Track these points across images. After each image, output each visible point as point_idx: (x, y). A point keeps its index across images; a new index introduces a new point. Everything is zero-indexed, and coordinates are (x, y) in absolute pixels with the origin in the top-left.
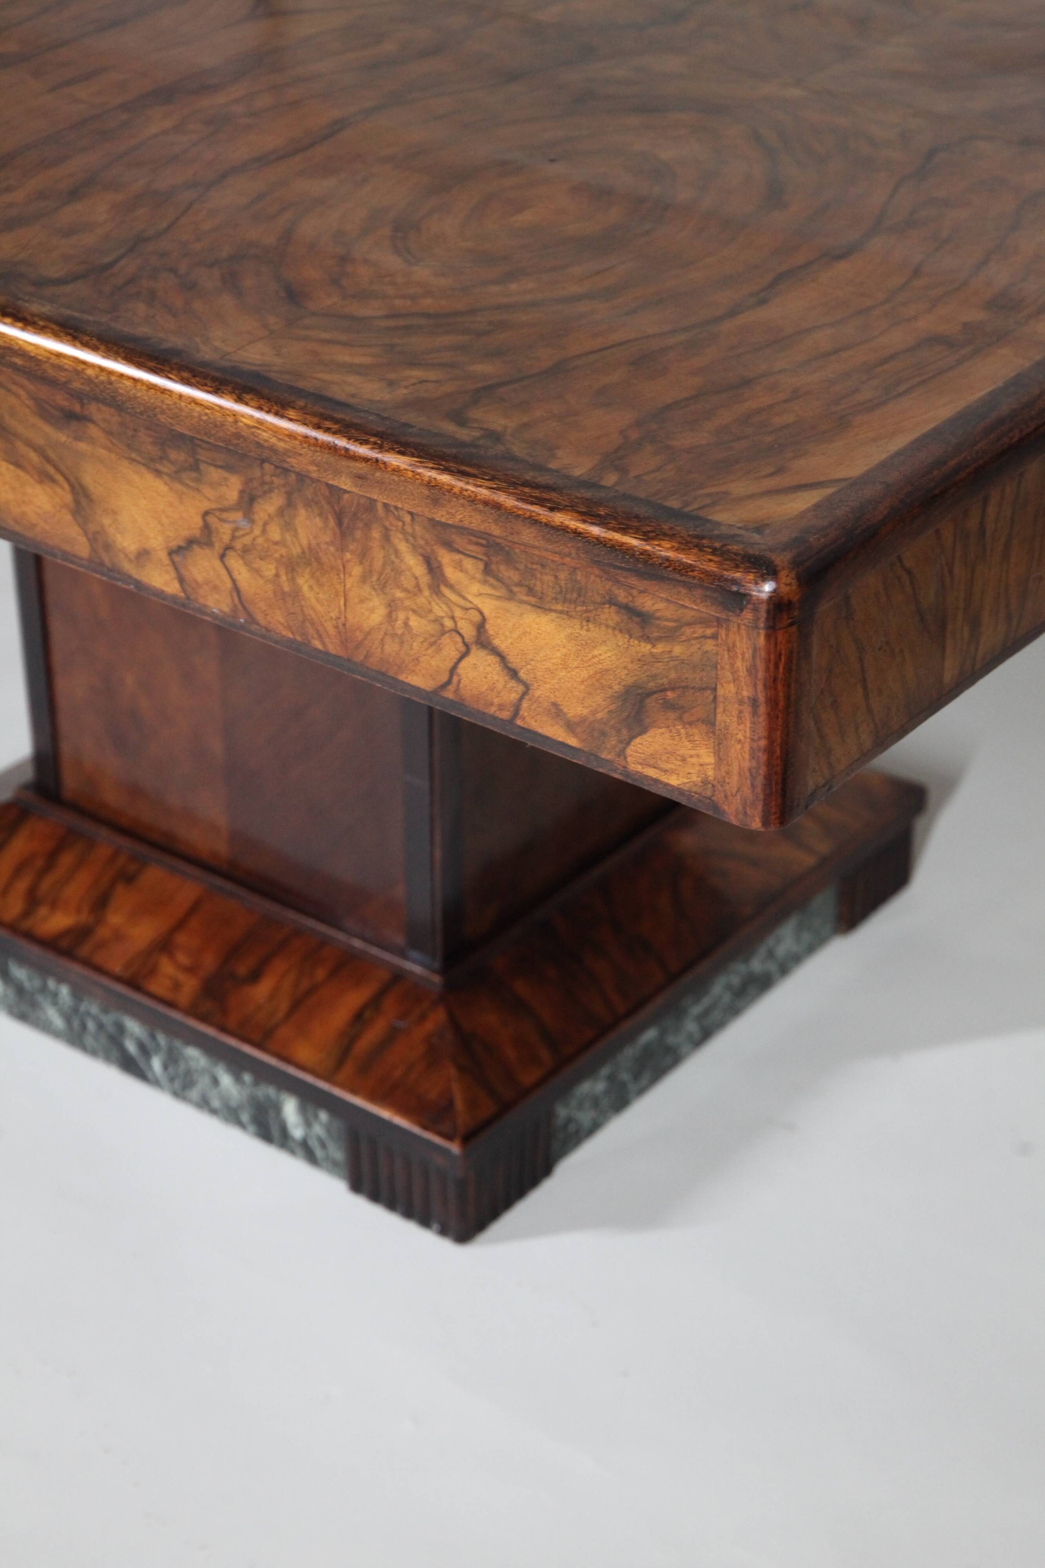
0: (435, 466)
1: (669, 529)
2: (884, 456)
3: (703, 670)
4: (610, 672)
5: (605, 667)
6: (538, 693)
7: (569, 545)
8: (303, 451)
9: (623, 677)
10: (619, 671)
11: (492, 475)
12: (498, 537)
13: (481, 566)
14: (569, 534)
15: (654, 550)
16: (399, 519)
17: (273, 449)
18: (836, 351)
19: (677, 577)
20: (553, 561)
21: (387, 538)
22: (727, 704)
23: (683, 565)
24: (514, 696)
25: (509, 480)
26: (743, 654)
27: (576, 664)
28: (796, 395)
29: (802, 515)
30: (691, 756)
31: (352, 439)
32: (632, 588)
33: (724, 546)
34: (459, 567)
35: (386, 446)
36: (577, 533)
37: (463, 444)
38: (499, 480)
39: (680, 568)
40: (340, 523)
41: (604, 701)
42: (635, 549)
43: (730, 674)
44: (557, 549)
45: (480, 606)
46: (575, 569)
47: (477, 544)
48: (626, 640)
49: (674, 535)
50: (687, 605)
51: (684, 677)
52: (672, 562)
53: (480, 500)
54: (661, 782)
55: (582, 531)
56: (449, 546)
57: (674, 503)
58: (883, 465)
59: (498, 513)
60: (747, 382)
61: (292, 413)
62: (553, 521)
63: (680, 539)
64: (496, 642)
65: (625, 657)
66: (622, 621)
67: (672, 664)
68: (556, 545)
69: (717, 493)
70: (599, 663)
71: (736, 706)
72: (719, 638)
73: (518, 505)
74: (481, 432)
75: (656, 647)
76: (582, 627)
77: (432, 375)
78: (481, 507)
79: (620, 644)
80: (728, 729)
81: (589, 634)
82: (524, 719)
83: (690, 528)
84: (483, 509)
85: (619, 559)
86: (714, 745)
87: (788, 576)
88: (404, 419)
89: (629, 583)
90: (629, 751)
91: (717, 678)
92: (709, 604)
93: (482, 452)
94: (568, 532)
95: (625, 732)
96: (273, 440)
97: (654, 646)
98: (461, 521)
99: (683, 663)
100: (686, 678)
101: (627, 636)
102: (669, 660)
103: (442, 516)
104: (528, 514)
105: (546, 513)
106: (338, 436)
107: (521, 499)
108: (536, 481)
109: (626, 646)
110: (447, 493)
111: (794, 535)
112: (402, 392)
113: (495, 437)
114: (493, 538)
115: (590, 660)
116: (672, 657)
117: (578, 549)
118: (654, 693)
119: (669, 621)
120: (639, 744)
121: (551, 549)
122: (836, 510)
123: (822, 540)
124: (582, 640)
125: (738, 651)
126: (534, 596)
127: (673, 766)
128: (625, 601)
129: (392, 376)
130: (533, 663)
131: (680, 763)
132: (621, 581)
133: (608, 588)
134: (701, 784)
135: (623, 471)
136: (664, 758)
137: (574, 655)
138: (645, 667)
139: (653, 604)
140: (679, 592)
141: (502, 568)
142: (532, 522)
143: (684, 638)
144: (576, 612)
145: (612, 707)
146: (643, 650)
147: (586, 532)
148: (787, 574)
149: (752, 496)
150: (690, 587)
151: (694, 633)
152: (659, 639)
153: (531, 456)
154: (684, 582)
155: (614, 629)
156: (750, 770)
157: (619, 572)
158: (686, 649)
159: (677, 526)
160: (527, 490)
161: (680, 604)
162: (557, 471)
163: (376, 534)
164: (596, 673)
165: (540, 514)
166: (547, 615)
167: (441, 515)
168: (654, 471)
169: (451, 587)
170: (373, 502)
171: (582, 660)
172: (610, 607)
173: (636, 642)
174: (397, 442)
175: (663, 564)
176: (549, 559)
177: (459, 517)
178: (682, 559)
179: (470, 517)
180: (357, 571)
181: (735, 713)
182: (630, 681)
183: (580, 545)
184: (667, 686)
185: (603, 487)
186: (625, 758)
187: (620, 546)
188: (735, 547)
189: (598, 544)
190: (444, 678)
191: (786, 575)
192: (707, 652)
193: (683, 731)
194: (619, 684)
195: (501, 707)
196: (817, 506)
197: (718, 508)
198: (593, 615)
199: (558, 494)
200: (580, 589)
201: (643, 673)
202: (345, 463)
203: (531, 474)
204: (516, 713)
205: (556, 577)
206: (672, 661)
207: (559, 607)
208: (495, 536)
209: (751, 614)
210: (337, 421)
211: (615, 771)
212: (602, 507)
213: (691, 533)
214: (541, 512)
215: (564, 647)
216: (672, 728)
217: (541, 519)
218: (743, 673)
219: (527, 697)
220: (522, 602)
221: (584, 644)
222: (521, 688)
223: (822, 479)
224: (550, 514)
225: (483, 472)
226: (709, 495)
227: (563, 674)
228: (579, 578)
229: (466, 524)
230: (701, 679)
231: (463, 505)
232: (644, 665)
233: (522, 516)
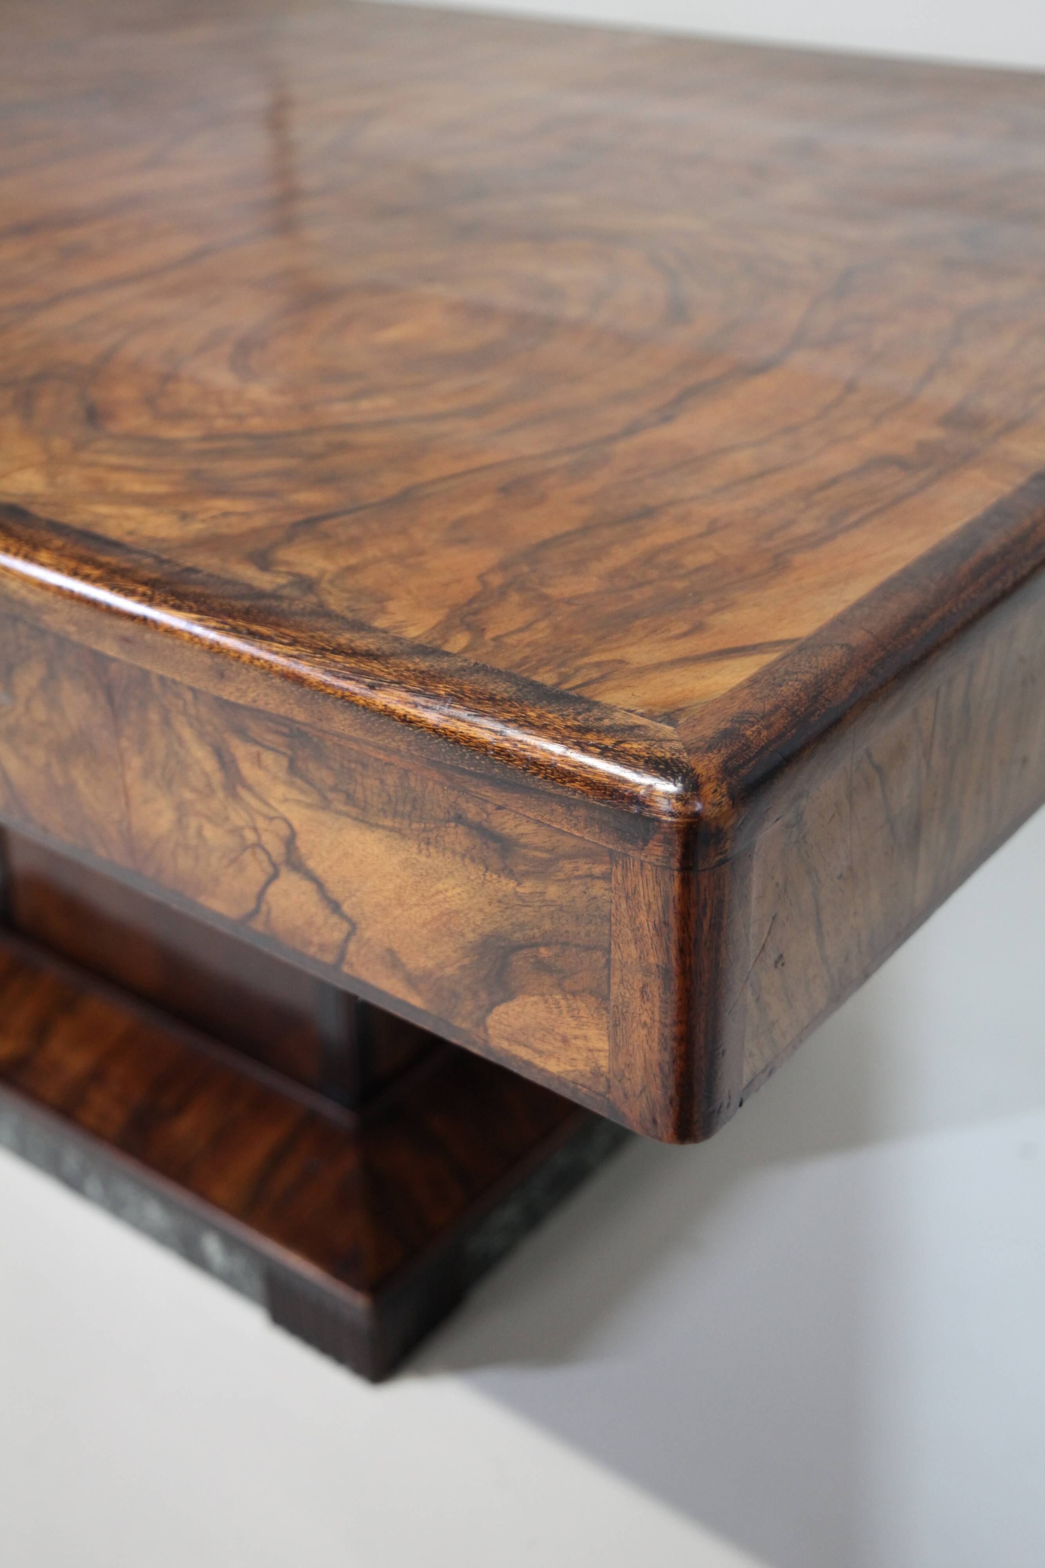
0: (219, 625)
1: (537, 717)
2: (840, 608)
3: (590, 922)
4: (461, 915)
5: (454, 908)
6: (367, 934)
7: (397, 738)
8: (58, 606)
9: (478, 923)
10: (472, 914)
11: (292, 637)
12: (304, 724)
13: (285, 763)
14: (396, 723)
15: (515, 749)
16: (178, 696)
17: (23, 603)
18: (761, 474)
19: (550, 788)
20: (377, 760)
21: (166, 722)
22: (625, 971)
23: (558, 771)
24: (338, 936)
25: (316, 644)
26: (649, 905)
27: (414, 900)
28: (713, 528)
29: (732, 695)
30: (576, 1037)
31: (116, 588)
32: (487, 801)
33: (619, 743)
34: (258, 761)
35: (158, 598)
36: (406, 720)
37: (261, 595)
38: (302, 644)
39: (553, 777)
40: (111, 700)
41: (455, 951)
42: (488, 746)
43: (629, 932)
44: (381, 743)
45: (287, 815)
46: (406, 771)
47: (277, 732)
48: (481, 873)
49: (545, 726)
50: (565, 830)
51: (564, 930)
52: (542, 768)
53: (276, 672)
54: (535, 1066)
55: (413, 718)
56: (242, 733)
57: (547, 678)
58: (840, 620)
59: (300, 690)
60: (649, 513)
61: (44, 556)
62: (374, 704)
63: (553, 733)
64: (311, 864)
65: (481, 896)
66: (474, 847)
67: (545, 910)
68: (380, 737)
69: (608, 662)
70: (445, 900)
71: (639, 976)
72: (613, 878)
73: (326, 681)
74: (290, 578)
75: (523, 885)
76: (420, 851)
77: (240, 506)
78: (277, 681)
79: (472, 877)
80: (628, 1007)
81: (430, 861)
82: (351, 965)
83: (568, 715)
84: (281, 685)
85: (466, 760)
86: (608, 1026)
87: (716, 791)
88: (189, 562)
89: (481, 795)
90: (490, 1020)
91: (610, 935)
92: (597, 830)
93: (285, 605)
94: (394, 720)
95: (483, 995)
96: (23, 592)
97: (519, 884)
98: (255, 701)
99: (561, 910)
100: (567, 932)
101: (482, 868)
102: (542, 905)
103: (231, 693)
104: (340, 693)
105: (363, 691)
106: (99, 584)
107: (330, 672)
108: (353, 645)
109: (480, 881)
110: (234, 663)
111: (722, 726)
112: (195, 528)
113: (307, 584)
114: (297, 725)
115: (433, 896)
116: (544, 900)
117: (409, 744)
118: (520, 947)
119: (540, 851)
120: (504, 1013)
121: (373, 742)
122: (781, 686)
123: (765, 733)
124: (422, 869)
125: (641, 899)
126: (355, 805)
127: (550, 1048)
128: (478, 819)
129: (188, 507)
130: (358, 894)
131: (560, 1044)
132: (471, 791)
133: (452, 800)
134: (590, 1075)
135: (478, 631)
136: (538, 1035)
137: (412, 888)
138: (508, 912)
139: (516, 826)
140: (553, 811)
141: (311, 766)
142: (346, 704)
143: (561, 876)
144: (412, 830)
145: (466, 961)
146: (504, 889)
147: (419, 720)
148: (715, 788)
149: (659, 666)
150: (569, 805)
151: (577, 870)
152: (526, 875)
153: (352, 611)
154: (560, 796)
155: (463, 856)
156: (660, 1065)
157: (467, 778)
158: (565, 891)
159: (550, 712)
160: (339, 658)
161: (554, 827)
162: (385, 631)
163: (154, 716)
164: (442, 914)
165: (356, 694)
166: (373, 832)
167: (229, 693)
168: (521, 630)
169: (249, 788)
170: (146, 674)
171: (423, 896)
172: (456, 826)
173: (495, 876)
174: (173, 593)
175: (529, 769)
176: (371, 756)
177: (252, 695)
178: (556, 763)
179: (265, 696)
180: (136, 762)
181: (638, 985)
182: (488, 928)
183: (412, 738)
184: (539, 940)
185: (448, 654)
186: (486, 1030)
187: (466, 742)
188: (635, 746)
189: (437, 739)
190: (251, 906)
191: (712, 790)
192: (595, 898)
193: (563, 1003)
194: (473, 931)
195: (322, 947)
196: (753, 681)
197: (610, 684)
198: (434, 835)
199: (383, 665)
200: (415, 800)
201: (506, 920)
202: (107, 621)
203: (348, 635)
204: (342, 956)
205: (382, 781)
206: (545, 906)
207: (388, 823)
208: (299, 723)
209: (661, 849)
210: (99, 565)
211: (474, 1043)
212: (442, 684)
213: (569, 724)
214: (357, 690)
215: (398, 876)
216: (547, 997)
217: (357, 701)
218: (648, 931)
219: (354, 938)
220: (339, 813)
221: (424, 874)
222: (345, 927)
223: (758, 640)
224: (370, 693)
225: (281, 633)
226: (598, 664)
227: (398, 912)
228: (412, 784)
229: (260, 705)
230: (588, 934)
231: (255, 679)
232: (507, 908)
233: (331, 696)
